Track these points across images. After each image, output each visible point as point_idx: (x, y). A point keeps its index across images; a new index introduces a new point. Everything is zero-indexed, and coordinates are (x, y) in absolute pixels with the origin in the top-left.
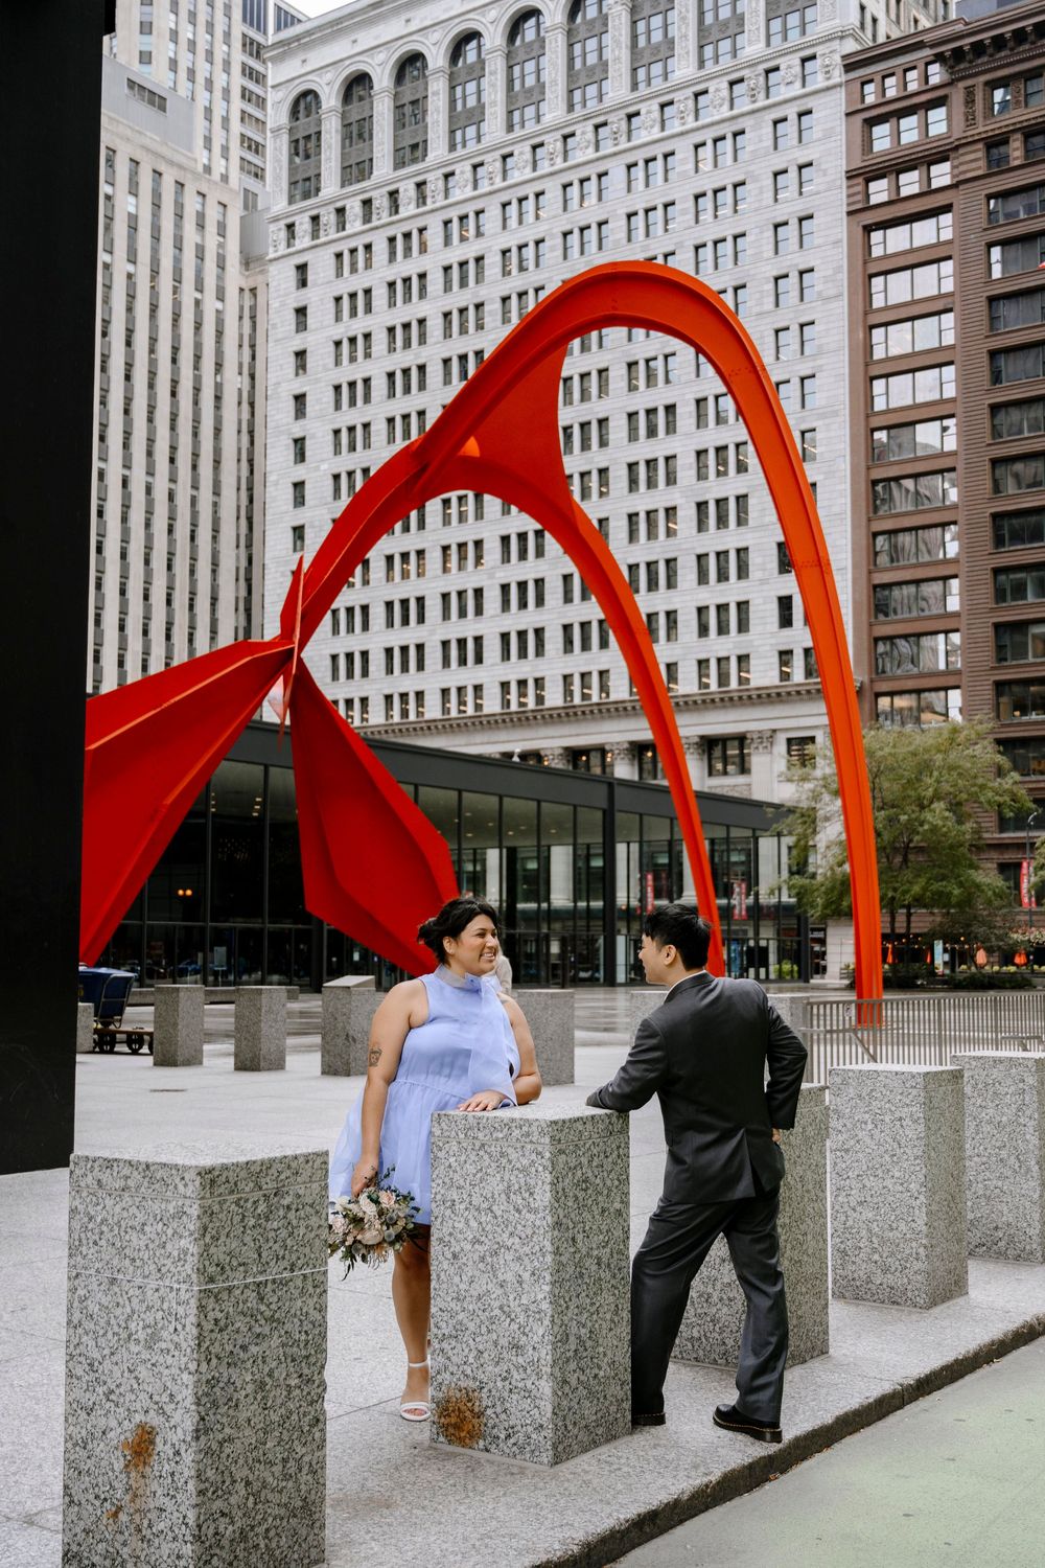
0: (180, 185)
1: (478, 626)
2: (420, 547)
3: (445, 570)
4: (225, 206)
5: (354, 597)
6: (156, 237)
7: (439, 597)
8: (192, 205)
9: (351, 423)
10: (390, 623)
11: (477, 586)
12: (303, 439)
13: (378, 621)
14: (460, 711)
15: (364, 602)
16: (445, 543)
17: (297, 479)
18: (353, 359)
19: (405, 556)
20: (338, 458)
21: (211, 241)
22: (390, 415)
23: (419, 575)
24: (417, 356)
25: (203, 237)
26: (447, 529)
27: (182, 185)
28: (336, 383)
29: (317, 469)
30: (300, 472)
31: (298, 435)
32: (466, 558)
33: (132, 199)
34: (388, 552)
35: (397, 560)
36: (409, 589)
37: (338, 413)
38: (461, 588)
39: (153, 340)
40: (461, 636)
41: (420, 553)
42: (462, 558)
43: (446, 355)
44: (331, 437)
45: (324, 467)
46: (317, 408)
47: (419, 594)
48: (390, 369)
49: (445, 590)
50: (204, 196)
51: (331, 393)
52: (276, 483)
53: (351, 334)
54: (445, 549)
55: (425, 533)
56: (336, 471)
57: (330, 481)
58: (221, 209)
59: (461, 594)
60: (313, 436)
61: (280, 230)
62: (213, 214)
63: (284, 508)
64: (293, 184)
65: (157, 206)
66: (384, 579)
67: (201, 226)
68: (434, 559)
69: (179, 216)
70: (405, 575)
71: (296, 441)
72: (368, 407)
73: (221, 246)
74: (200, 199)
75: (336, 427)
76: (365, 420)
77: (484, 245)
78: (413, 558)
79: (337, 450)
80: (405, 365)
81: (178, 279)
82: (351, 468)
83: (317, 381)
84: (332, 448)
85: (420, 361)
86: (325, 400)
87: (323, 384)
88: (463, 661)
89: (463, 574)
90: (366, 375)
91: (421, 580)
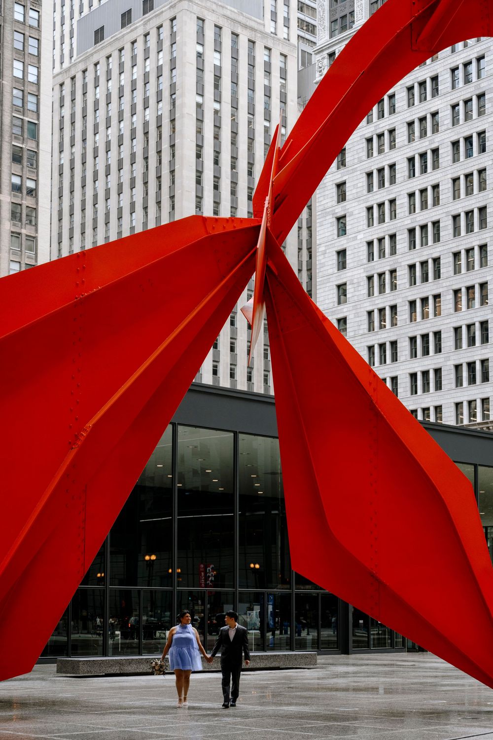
0: (252, 42)
1: (484, 351)
2: (436, 292)
3: (457, 309)
4: (286, 56)
5: (386, 335)
6: (235, 83)
7: (452, 330)
8: (261, 56)
9: (380, 201)
10: (414, 354)
11: (483, 319)
12: (344, 217)
13: (404, 353)
14: (470, 421)
15: (393, 339)
16: (456, 287)
17: (340, 248)
18: (380, 151)
19: (425, 300)
20: (371, 229)
21: (276, 83)
22: (410, 191)
23: (435, 315)
24: (432, 142)
25: (270, 80)
26: (458, 277)
27: (254, 42)
28: (368, 170)
29: (355, 238)
30: (342, 243)
31: (339, 214)
32: (474, 299)
33: (217, 55)
34: (411, 298)
35: (418, 304)
36: (428, 326)
37: (370, 195)
38: (469, 322)
39: (234, 158)
40: (470, 360)
41: (437, 297)
42: (470, 300)
43: (454, 138)
44: (364, 213)
45: (360, 236)
46: (354, 191)
47: (436, 329)
48: (410, 155)
49: (457, 325)
50: (270, 50)
51: (364, 179)
52: (324, 253)
53: (379, 131)
54: (457, 292)
55: (440, 281)
56: (369, 239)
57: (365, 247)
58: (283, 59)
59: (469, 327)
60: (352, 214)
61: (323, 58)
62: (277, 63)
63: (330, 271)
64: (333, 22)
65: (235, 58)
66: (408, 320)
67: (268, 72)
68: (447, 301)
69: (252, 65)
70: (425, 316)
71: (338, 219)
72: (393, 187)
73: (283, 86)
74: (267, 52)
75: (369, 204)
76: (391, 197)
77: (484, 47)
78: (431, 301)
79: (370, 223)
80: (422, 151)
81: (252, 112)
82: (381, 235)
83: (354, 171)
84: (366, 222)
85: (434, 146)
86: (360, 185)
87: (359, 173)
88: (472, 380)
89: (471, 311)
90: (391, 162)
91: (438, 319)
